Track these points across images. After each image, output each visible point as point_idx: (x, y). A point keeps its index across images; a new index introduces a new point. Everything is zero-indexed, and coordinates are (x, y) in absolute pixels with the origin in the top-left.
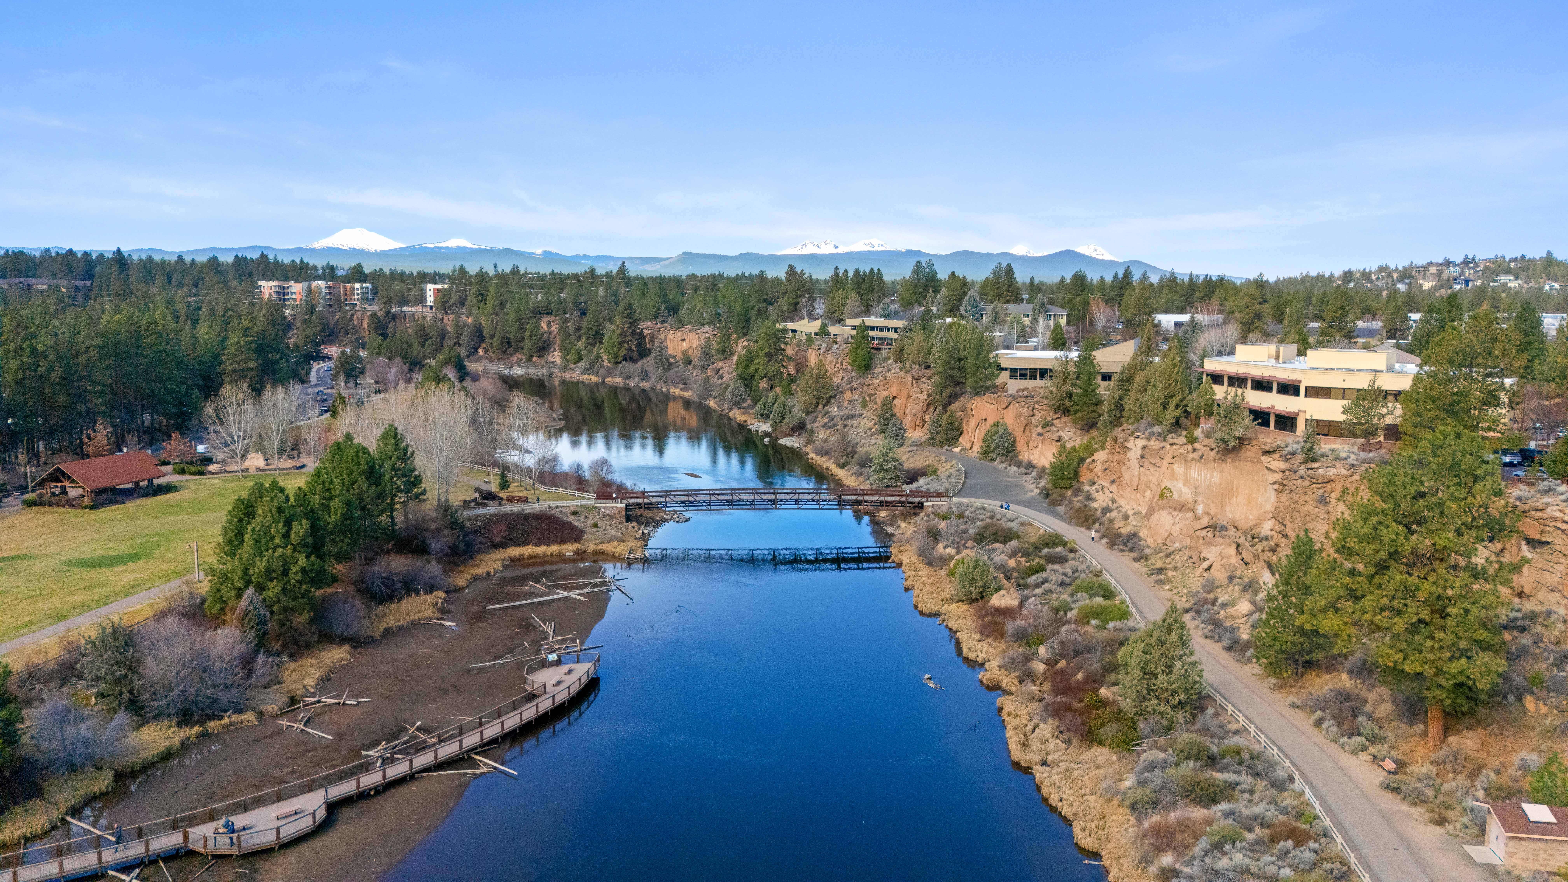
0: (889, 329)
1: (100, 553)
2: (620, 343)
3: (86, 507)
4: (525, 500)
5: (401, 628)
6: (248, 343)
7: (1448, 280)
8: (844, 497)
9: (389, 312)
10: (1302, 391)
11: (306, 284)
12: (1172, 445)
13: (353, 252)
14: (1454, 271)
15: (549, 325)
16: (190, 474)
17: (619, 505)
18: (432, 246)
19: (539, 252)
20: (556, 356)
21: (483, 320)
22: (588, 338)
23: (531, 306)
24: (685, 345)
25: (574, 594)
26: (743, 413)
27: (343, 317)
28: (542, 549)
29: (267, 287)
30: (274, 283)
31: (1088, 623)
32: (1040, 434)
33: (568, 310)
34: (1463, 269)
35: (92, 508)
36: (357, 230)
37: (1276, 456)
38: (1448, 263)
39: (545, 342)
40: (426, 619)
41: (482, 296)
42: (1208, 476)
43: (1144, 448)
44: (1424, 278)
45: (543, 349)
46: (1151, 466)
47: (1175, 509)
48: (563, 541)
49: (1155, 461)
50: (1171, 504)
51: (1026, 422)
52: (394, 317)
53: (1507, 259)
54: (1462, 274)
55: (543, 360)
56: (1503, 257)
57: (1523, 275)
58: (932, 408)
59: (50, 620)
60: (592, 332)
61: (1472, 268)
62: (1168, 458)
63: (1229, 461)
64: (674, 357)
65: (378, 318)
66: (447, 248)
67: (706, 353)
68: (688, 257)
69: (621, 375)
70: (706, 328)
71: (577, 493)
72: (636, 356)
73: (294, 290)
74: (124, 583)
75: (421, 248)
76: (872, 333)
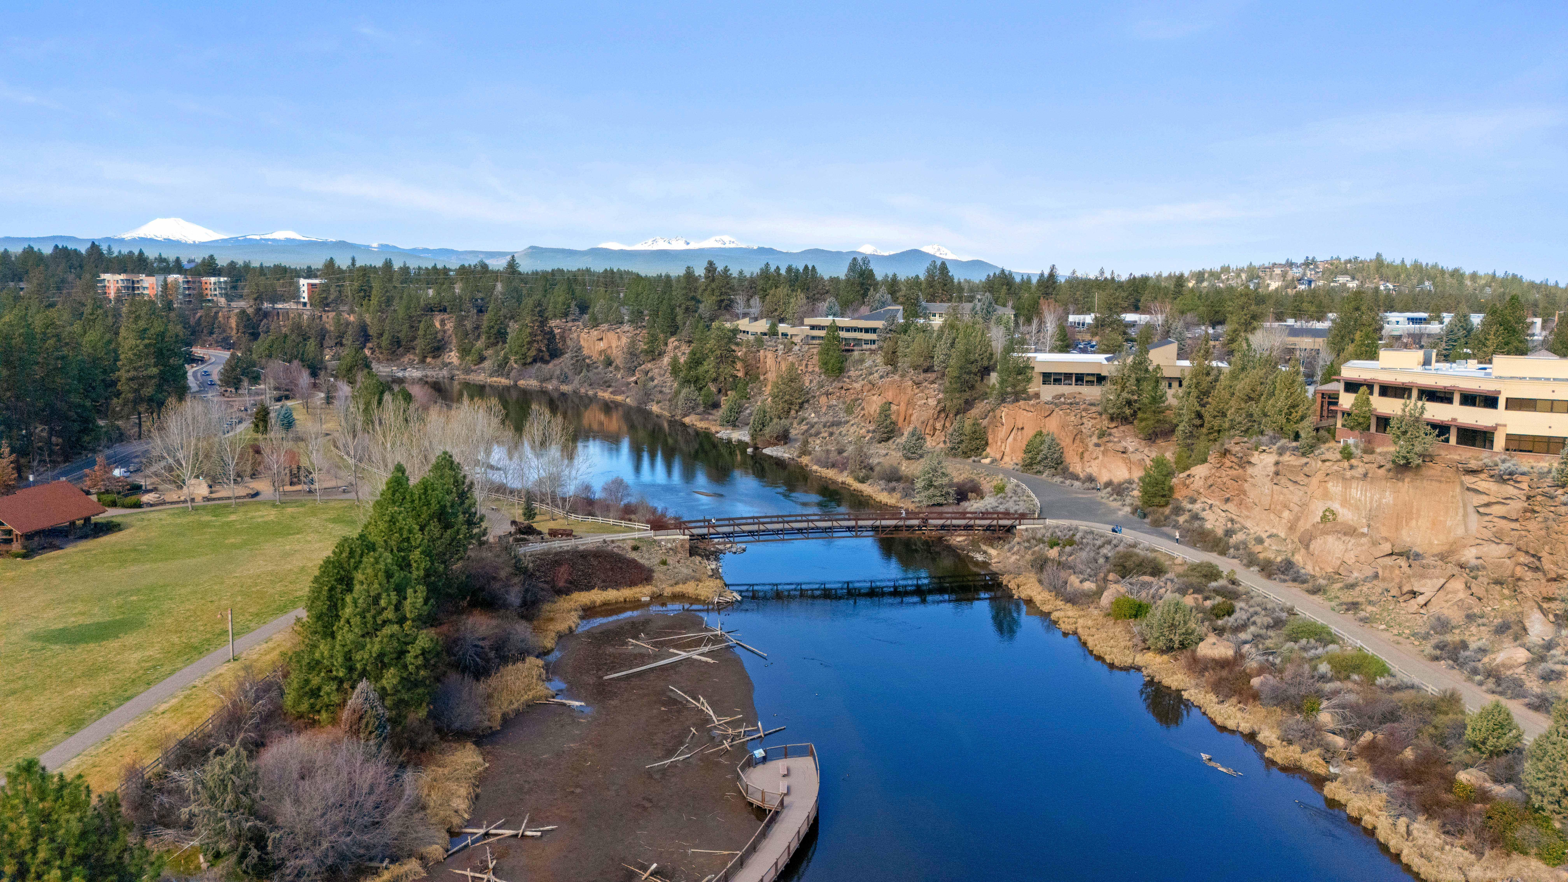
0: (860, 330)
1: (71, 621)
2: (529, 343)
3: (16, 556)
4: (568, 534)
5: (518, 713)
6: (146, 346)
7: (1293, 280)
8: (930, 521)
9: (260, 309)
10: (1502, 403)
11: (161, 278)
12: (1324, 461)
13: (169, 243)
14: (1296, 272)
15: (443, 323)
16: (124, 506)
17: (682, 537)
18: (258, 237)
19: (375, 245)
20: (453, 357)
21: (368, 317)
22: (489, 338)
23: (422, 303)
24: (602, 345)
25: (694, 655)
26: (701, 420)
27: (207, 315)
28: (612, 595)
29: (113, 281)
30: (122, 277)
31: (1348, 678)
32: (1097, 445)
33: (464, 307)
34: (1305, 270)
35: (25, 556)
36: (172, 219)
37: (1482, 476)
38: (1290, 265)
39: (440, 341)
40: (540, 698)
41: (365, 293)
42: (1377, 497)
43: (1277, 463)
44: (1271, 278)
45: (438, 349)
46: (1289, 484)
47: (1345, 534)
48: (632, 584)
49: (1298, 479)
50: (1338, 528)
51: (1075, 432)
52: (266, 315)
53: (1342, 260)
54: (1304, 274)
55: (439, 361)
56: (1338, 259)
57: (1359, 275)
58: (943, 415)
59: (62, 729)
60: (493, 331)
61: (1313, 269)
62: (1320, 476)
63: (1407, 480)
64: (589, 357)
65: (248, 315)
66: (274, 240)
67: (632, 354)
68: (535, 252)
69: (537, 378)
70: (626, 327)
71: (623, 523)
72: (547, 358)
73: (146, 285)
74: (133, 665)
75: (246, 240)
76: (843, 334)
